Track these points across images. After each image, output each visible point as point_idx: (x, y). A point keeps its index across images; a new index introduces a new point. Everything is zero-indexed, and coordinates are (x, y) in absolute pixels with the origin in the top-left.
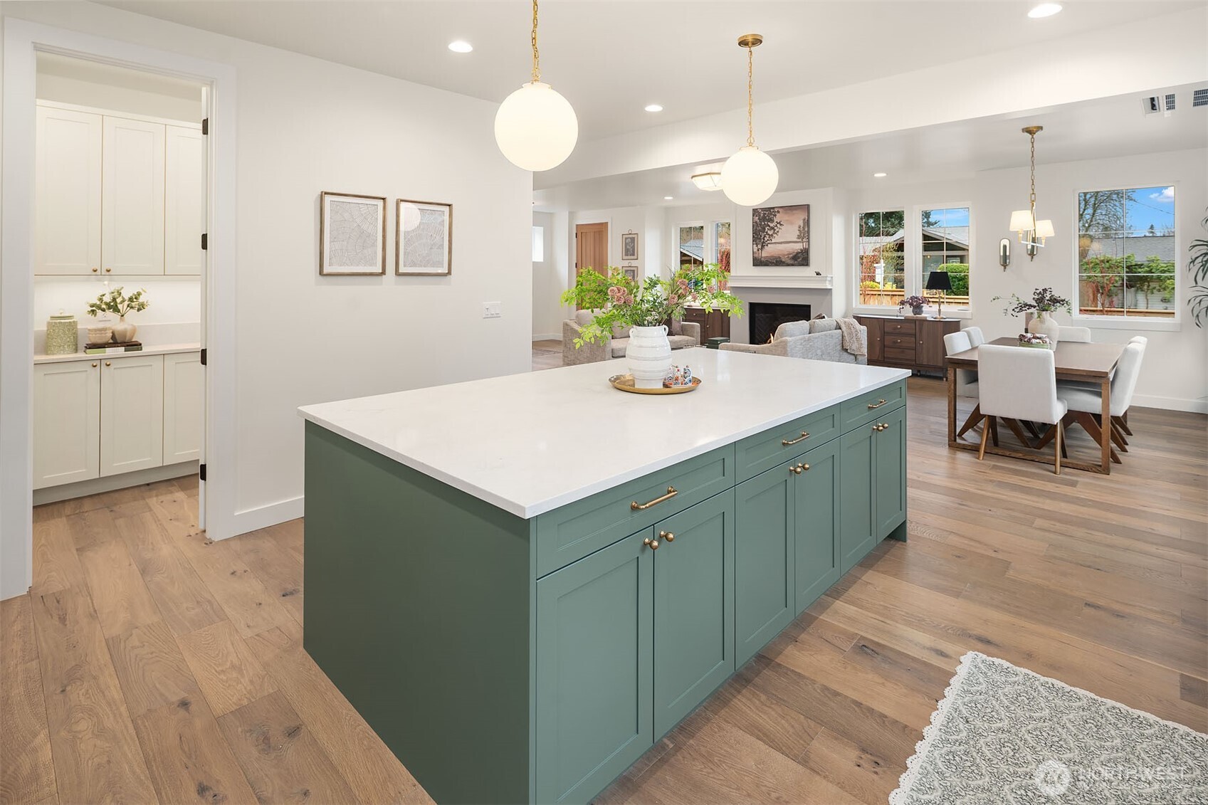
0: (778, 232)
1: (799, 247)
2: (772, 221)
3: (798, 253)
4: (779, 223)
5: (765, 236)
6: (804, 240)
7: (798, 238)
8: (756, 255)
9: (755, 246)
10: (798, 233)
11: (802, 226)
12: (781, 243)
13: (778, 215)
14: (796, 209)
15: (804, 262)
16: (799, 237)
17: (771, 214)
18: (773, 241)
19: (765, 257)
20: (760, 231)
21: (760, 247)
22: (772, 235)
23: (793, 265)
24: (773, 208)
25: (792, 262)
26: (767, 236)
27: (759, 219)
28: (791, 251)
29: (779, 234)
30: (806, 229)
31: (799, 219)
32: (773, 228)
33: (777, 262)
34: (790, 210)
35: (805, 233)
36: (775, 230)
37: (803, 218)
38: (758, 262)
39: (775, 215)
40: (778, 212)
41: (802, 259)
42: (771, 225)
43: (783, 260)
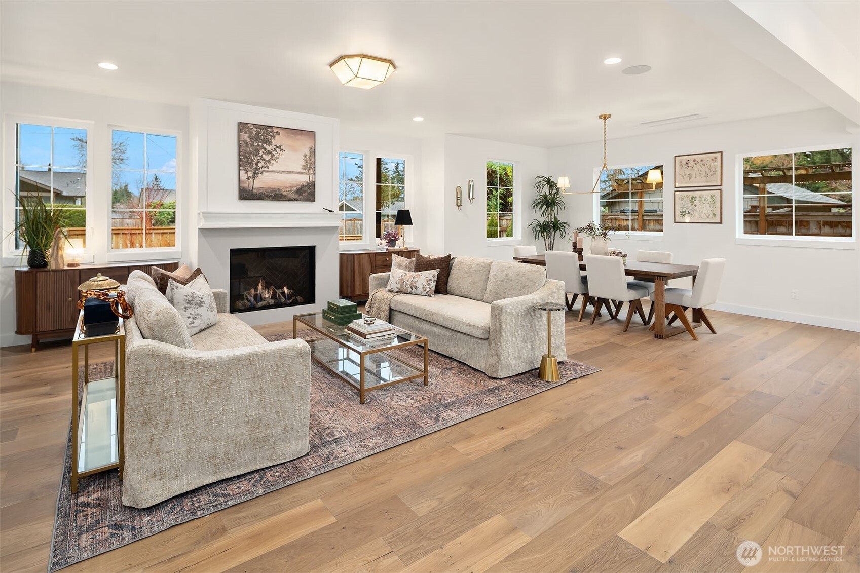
0: (277, 158)
1: (304, 179)
2: (270, 144)
3: (303, 186)
4: (279, 147)
5: (258, 162)
6: (311, 172)
7: (304, 169)
8: (245, 185)
9: (242, 172)
10: (303, 163)
11: (308, 154)
12: (281, 172)
13: (277, 136)
14: (301, 134)
15: (311, 197)
16: (304, 167)
17: (268, 134)
18: (271, 168)
19: (258, 189)
20: (251, 153)
21: (250, 174)
22: (269, 161)
23: (297, 200)
24: (271, 127)
25: (296, 196)
26: (263, 162)
27: (250, 137)
28: (295, 183)
29: (279, 160)
30: (313, 160)
31: (304, 147)
32: (269, 152)
33: (276, 196)
34: (293, 133)
35: (310, 165)
36: (273, 155)
37: (309, 145)
38: (246, 194)
39: (274, 137)
40: (278, 133)
41: (307, 193)
42: (268, 148)
43: (284, 193)
